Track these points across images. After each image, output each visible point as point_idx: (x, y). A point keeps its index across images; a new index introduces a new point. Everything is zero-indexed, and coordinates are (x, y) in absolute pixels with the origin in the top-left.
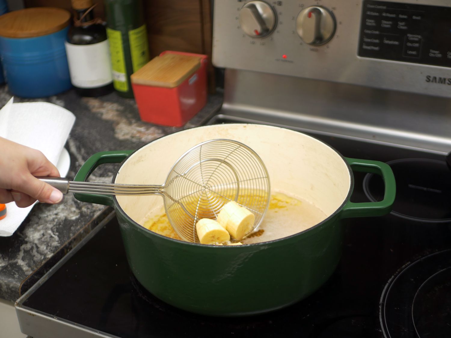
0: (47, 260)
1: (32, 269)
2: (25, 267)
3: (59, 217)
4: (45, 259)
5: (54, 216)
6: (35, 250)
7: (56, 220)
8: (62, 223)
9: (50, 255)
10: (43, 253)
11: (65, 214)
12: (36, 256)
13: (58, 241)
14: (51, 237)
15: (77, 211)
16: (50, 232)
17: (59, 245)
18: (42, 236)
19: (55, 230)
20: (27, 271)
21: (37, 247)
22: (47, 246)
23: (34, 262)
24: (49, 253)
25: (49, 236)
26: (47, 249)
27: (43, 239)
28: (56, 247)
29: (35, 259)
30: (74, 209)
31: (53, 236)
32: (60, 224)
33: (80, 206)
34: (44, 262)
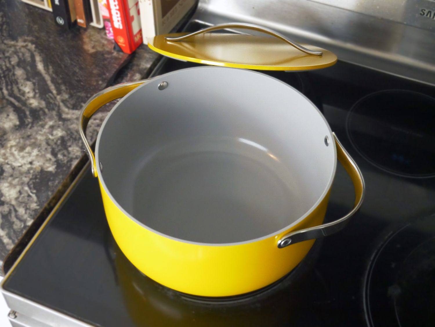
0: (27, 228)
1: (13, 241)
2: (5, 238)
3: (34, 166)
4: (25, 227)
5: (29, 166)
6: (13, 215)
7: (32, 171)
8: (38, 176)
9: (30, 223)
10: (22, 219)
11: (41, 163)
12: (16, 223)
13: (36, 203)
14: (29, 196)
15: (54, 159)
16: (26, 188)
17: (38, 207)
18: (19, 194)
19: (32, 186)
20: (8, 244)
21: (16, 211)
22: (26, 209)
23: (14, 231)
24: (28, 219)
25: (26, 195)
26: (26, 213)
27: (20, 199)
28: (35, 210)
29: (15, 227)
30: (49, 156)
31: (31, 194)
32: (36, 178)
33: (56, 152)
34: (24, 232)
